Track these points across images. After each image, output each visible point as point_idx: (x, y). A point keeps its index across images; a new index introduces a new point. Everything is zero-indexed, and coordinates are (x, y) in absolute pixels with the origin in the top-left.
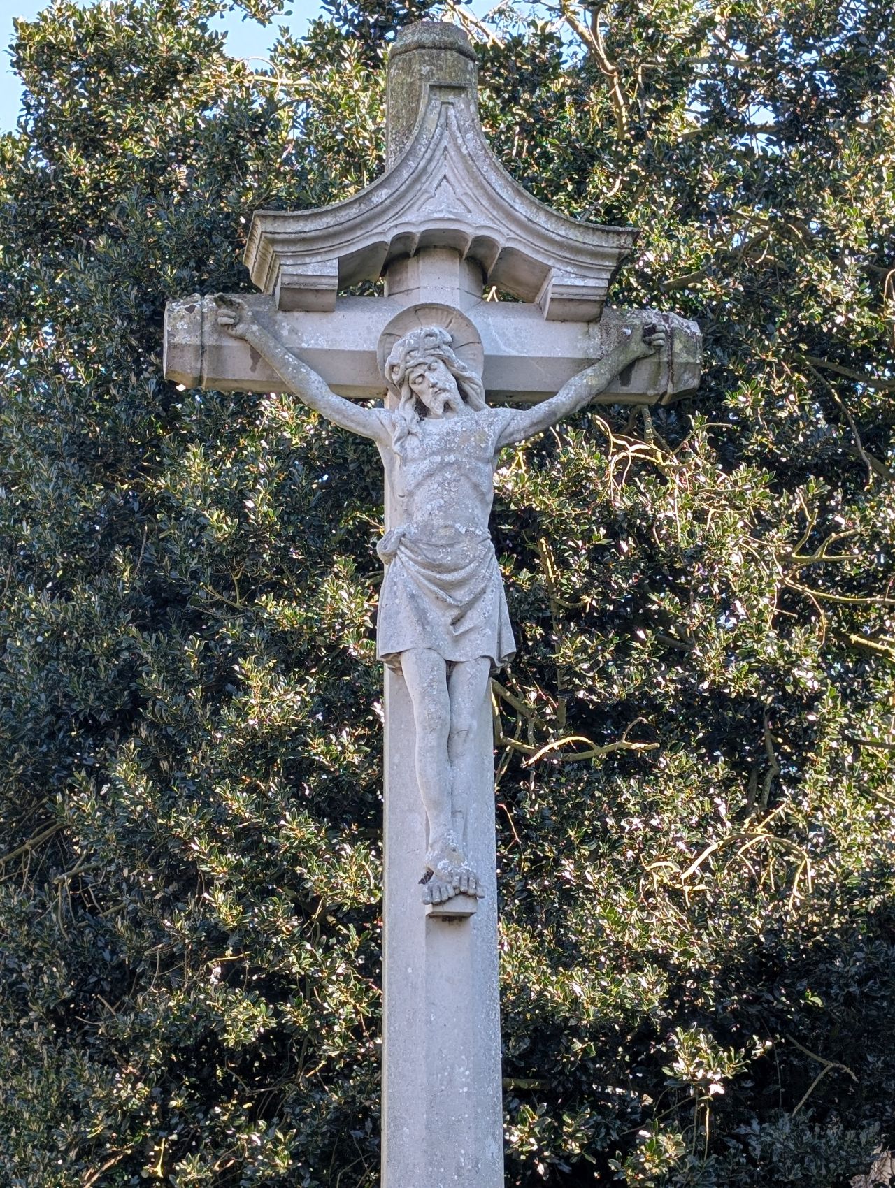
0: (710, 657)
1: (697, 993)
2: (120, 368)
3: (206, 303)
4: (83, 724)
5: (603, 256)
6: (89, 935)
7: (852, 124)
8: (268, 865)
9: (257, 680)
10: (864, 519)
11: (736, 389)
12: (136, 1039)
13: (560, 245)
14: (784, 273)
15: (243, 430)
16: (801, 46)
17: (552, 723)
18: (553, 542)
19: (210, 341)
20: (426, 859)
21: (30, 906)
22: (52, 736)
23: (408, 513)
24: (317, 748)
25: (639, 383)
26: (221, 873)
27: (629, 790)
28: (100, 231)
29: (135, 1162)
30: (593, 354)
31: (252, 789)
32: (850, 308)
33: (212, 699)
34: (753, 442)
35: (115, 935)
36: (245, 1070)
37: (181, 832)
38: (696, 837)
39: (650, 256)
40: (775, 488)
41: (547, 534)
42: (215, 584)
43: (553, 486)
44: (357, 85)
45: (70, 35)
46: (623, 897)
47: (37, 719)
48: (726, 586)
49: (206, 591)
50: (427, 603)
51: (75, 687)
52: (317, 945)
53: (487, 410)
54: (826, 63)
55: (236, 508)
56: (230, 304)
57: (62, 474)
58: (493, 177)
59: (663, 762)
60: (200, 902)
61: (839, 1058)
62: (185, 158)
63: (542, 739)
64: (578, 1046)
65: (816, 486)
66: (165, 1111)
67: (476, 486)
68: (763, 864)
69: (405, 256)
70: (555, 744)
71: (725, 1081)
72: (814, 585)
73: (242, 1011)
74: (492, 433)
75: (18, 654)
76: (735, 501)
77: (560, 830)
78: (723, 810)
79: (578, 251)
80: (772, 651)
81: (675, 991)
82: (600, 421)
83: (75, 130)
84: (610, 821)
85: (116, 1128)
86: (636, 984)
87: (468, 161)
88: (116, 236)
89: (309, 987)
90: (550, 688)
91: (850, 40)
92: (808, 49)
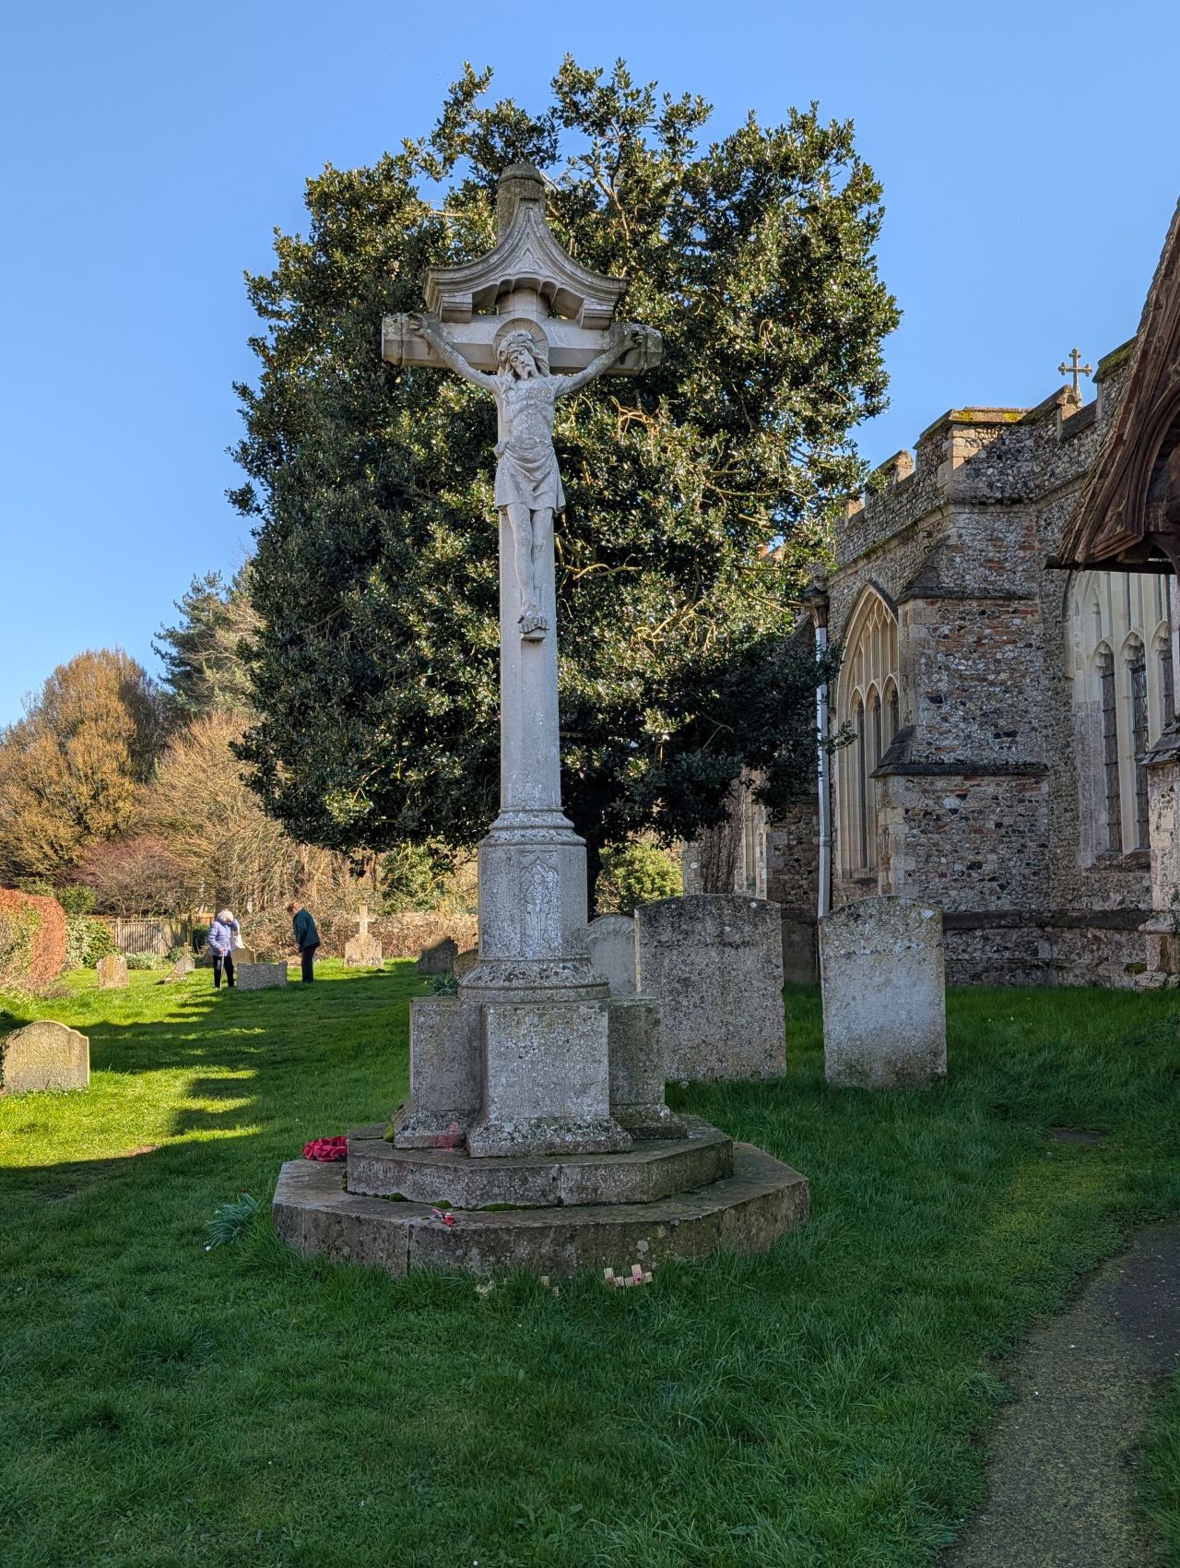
0: (667, 523)
1: (659, 691)
2: (366, 371)
3: (403, 318)
4: (353, 557)
5: (611, 293)
6: (360, 663)
7: (745, 240)
8: (448, 627)
9: (439, 534)
10: (746, 453)
11: (683, 383)
12: (384, 712)
13: (588, 287)
14: (710, 321)
15: (430, 403)
16: (720, 197)
17: (589, 559)
18: (589, 464)
19: (406, 338)
20: (521, 611)
21: (329, 648)
22: (337, 563)
23: (510, 431)
24: (470, 570)
25: (629, 363)
26: (424, 631)
27: (627, 593)
28: (353, 295)
29: (386, 772)
30: (606, 347)
31: (439, 590)
32: (743, 341)
33: (418, 545)
34: (691, 412)
35: (373, 662)
36: (439, 728)
37: (403, 611)
38: (659, 615)
39: (640, 310)
40: (703, 436)
41: (587, 460)
42: (417, 485)
43: (589, 434)
44: (486, 214)
45: (336, 187)
46: (623, 644)
47: (329, 554)
48: (676, 487)
49: (413, 487)
50: (520, 479)
51: (348, 537)
52: (473, 668)
53: (550, 376)
54: (735, 207)
55: (427, 445)
56: (416, 318)
57: (337, 426)
58: (553, 249)
59: (643, 577)
60: (414, 646)
61: (726, 723)
62: (399, 255)
63: (583, 566)
64: (600, 716)
65: (723, 434)
66: (400, 747)
67: (545, 417)
68: (692, 629)
69: (507, 293)
70: (590, 568)
71: (670, 734)
72: (721, 487)
73: (437, 699)
74: (553, 389)
75: (318, 520)
76: (682, 442)
77: (592, 612)
78: (673, 602)
79: (597, 290)
80: (699, 520)
81: (647, 691)
82: (614, 399)
83: (340, 241)
84: (617, 608)
85: (377, 755)
86: (629, 686)
87: (540, 240)
88: (362, 298)
89: (469, 687)
90: (588, 541)
91: (745, 194)
92: (724, 199)
